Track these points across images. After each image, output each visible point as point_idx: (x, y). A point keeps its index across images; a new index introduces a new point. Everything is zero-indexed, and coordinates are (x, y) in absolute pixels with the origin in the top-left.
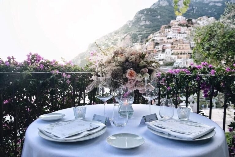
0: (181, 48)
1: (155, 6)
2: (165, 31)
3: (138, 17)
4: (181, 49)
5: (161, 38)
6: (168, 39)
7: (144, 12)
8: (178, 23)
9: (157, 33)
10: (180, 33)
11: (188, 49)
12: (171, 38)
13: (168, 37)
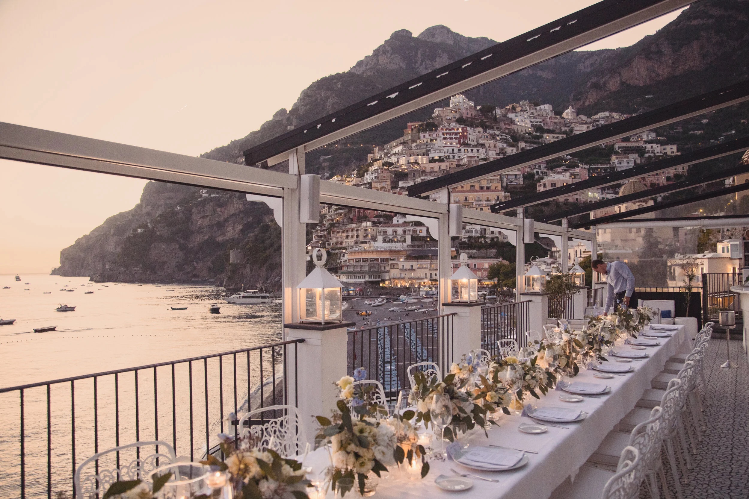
0: (477, 187)
1: (364, 68)
2: (419, 139)
3: (316, 100)
4: (477, 191)
5: (412, 159)
6: (432, 161)
7: (336, 83)
8: (458, 116)
9: (397, 145)
10: (466, 145)
11: (496, 190)
12: (441, 160)
13: (431, 155)
